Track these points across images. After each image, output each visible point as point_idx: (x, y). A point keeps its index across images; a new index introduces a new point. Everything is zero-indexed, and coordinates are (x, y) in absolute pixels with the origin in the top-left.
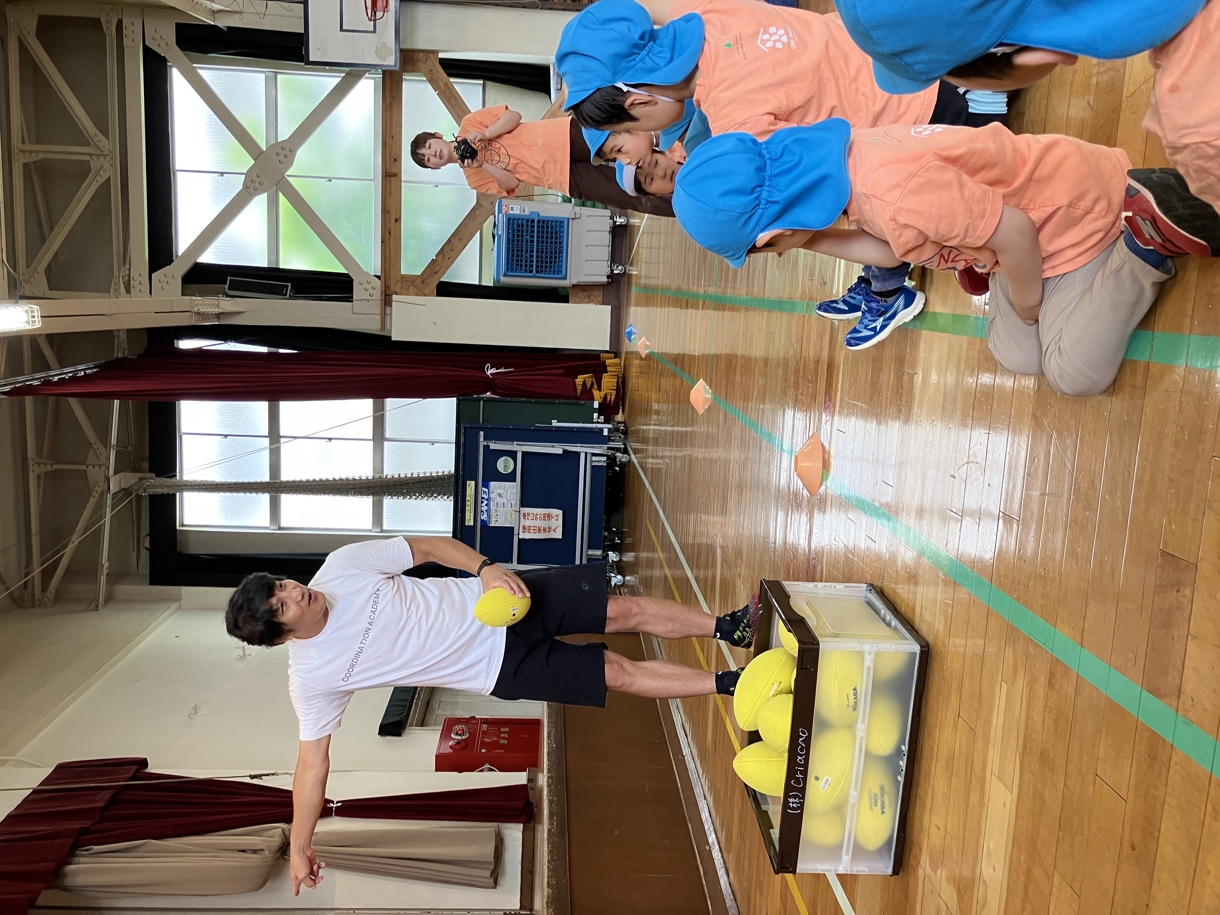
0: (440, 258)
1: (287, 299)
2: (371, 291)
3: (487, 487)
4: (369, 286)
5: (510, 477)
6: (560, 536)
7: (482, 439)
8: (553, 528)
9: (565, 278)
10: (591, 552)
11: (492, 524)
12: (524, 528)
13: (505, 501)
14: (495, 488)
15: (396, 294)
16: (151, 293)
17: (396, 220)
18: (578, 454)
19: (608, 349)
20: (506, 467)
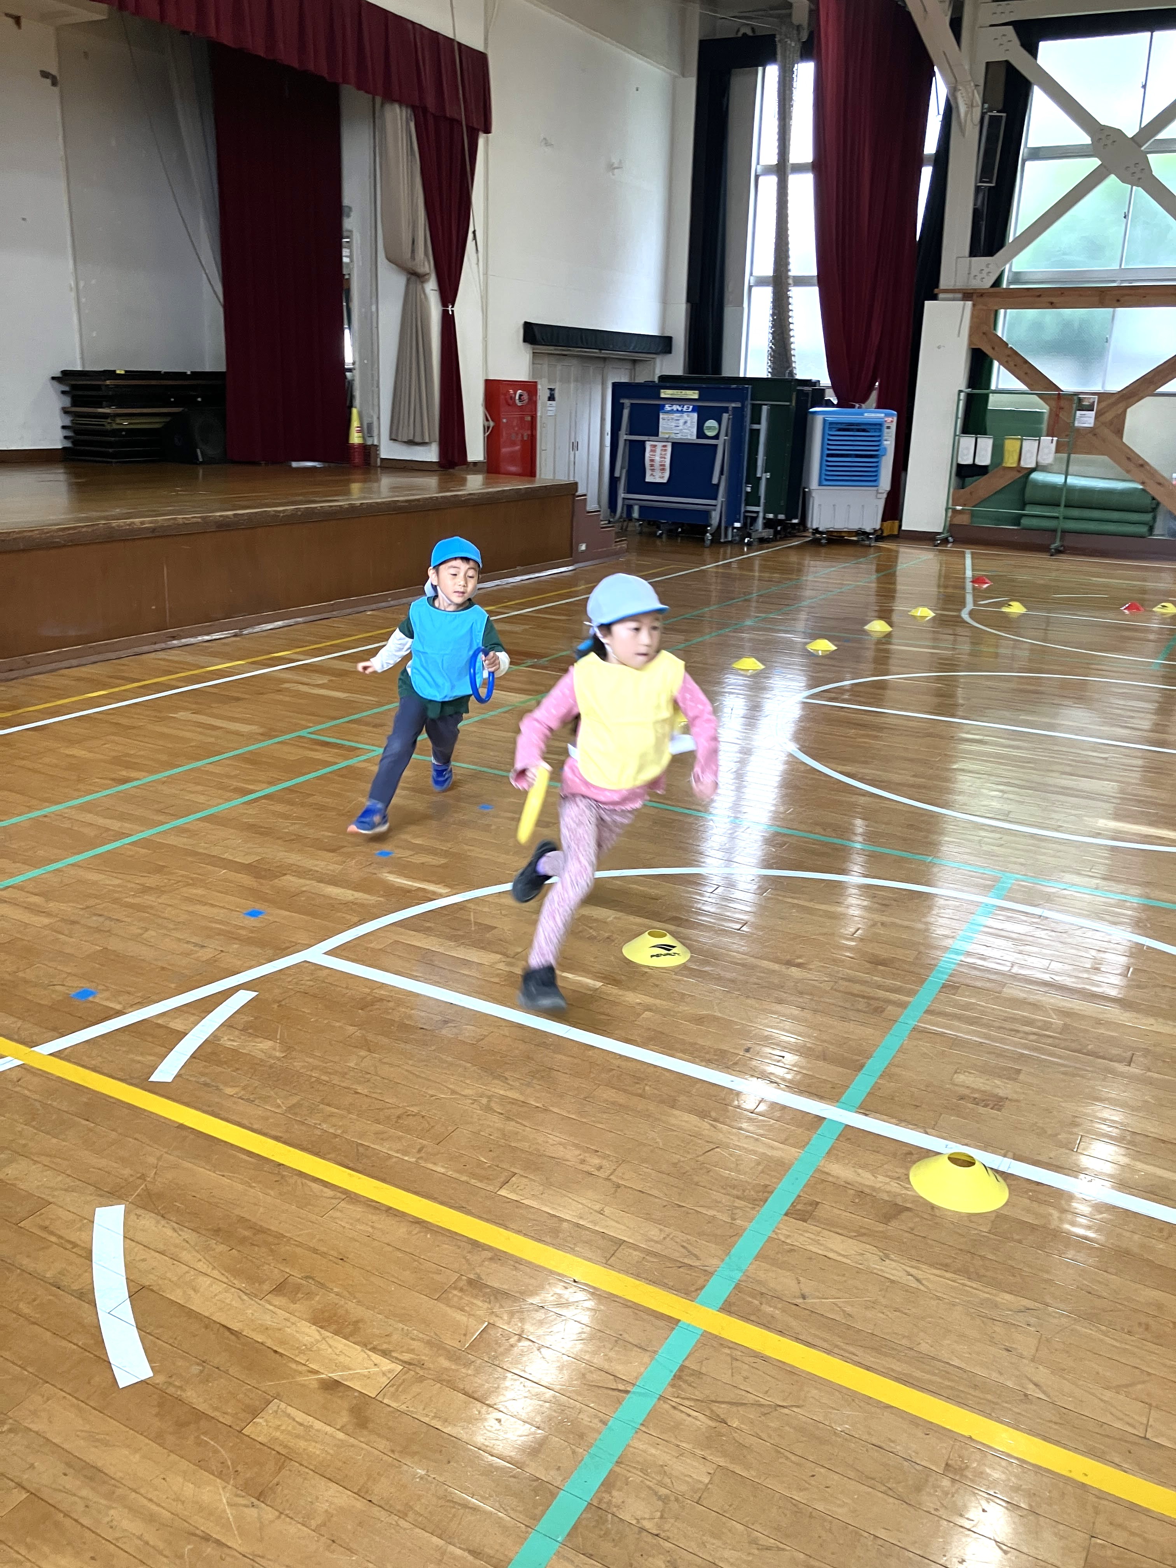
0: (1009, 352)
1: (976, 183)
2: (978, 278)
3: (693, 411)
4: (984, 274)
5: (701, 434)
6: (647, 480)
7: (733, 405)
8: (654, 474)
9: (820, 484)
10: (636, 508)
11: (661, 416)
12: (655, 446)
13: (680, 428)
14: (692, 419)
15: (974, 305)
16: (992, 26)
17: (1052, 303)
18: (715, 498)
19: (903, 528)
20: (709, 428)
